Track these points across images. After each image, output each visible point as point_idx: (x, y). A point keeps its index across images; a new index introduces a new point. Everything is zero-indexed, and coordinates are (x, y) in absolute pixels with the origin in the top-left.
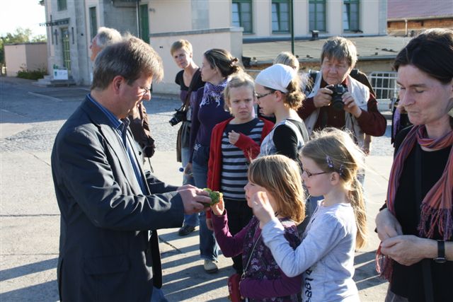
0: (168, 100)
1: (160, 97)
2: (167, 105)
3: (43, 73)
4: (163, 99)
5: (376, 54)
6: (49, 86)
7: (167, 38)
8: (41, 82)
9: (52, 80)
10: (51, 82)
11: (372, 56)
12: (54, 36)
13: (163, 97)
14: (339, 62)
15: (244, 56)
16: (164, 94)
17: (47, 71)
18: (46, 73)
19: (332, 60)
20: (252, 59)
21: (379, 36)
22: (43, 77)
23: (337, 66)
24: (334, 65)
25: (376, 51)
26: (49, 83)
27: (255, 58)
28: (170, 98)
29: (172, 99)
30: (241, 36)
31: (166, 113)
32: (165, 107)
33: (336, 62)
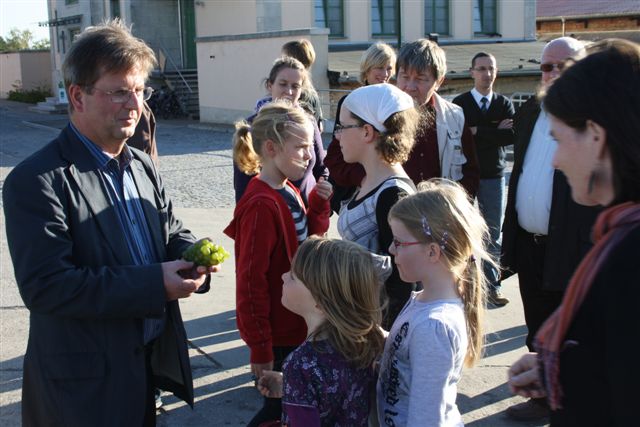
0: (222, 133)
1: (210, 128)
2: (219, 140)
3: (45, 93)
4: (215, 132)
5: (521, 67)
6: (52, 112)
7: (220, 43)
8: (42, 106)
9: (57, 103)
10: (56, 106)
11: (514, 70)
12: (61, 41)
13: (215, 129)
14: (419, 73)
15: (331, 70)
16: (216, 125)
17: (50, 90)
18: (50, 94)
19: (409, 72)
20: (342, 74)
21: (524, 41)
22: (44, 100)
23: (417, 80)
24: (412, 78)
25: (521, 63)
26: (53, 108)
27: (346, 73)
28: (224, 131)
29: (227, 132)
30: (326, 42)
31: (216, 152)
32: (217, 143)
33: (415, 74)
